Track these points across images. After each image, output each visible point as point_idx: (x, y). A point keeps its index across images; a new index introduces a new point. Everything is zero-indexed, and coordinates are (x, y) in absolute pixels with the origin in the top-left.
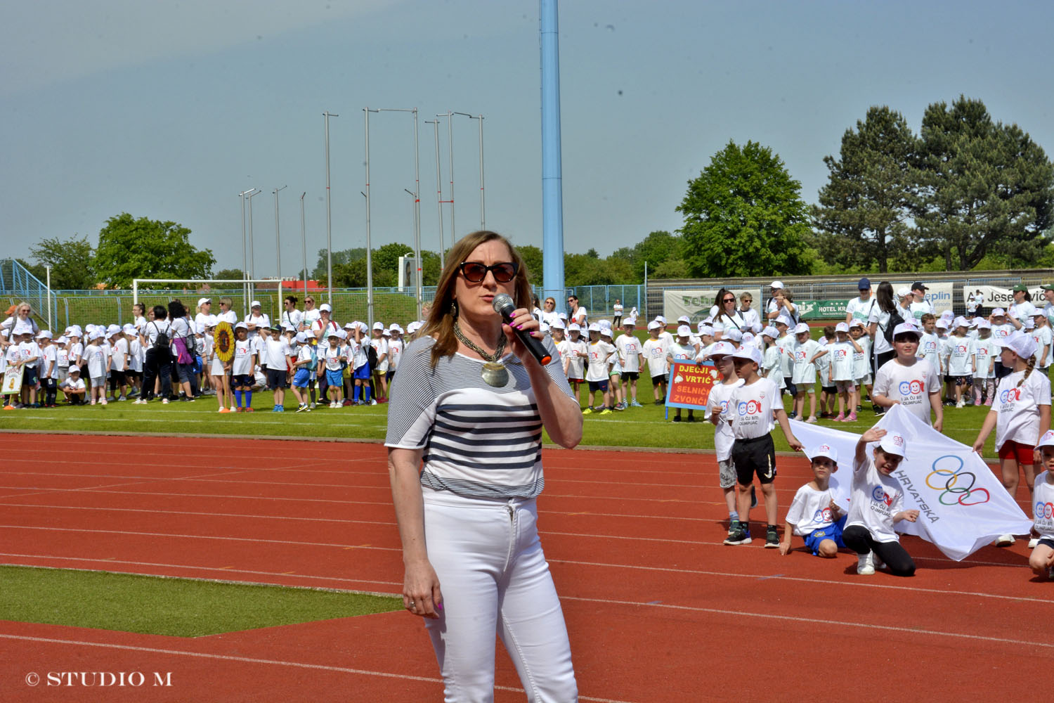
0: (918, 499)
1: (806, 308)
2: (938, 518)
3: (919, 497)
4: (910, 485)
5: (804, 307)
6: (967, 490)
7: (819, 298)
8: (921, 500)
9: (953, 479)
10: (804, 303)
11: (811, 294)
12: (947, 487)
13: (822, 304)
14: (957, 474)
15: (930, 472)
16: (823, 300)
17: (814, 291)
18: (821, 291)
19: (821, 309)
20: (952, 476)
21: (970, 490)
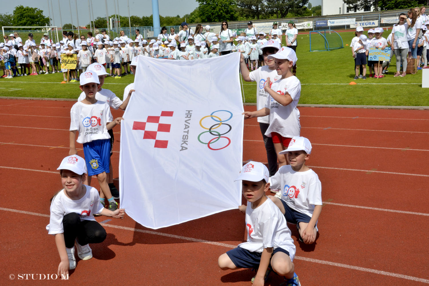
0: (186, 130)
1: (235, 31)
2: (186, 148)
3: (188, 129)
4: (189, 119)
5: (234, 31)
6: (219, 135)
7: (239, 28)
8: (188, 132)
9: (218, 125)
10: (234, 30)
11: (236, 27)
12: (210, 129)
13: (240, 30)
14: (223, 123)
15: (209, 115)
16: (240, 29)
17: (237, 26)
18: (239, 26)
19: (239, 32)
20: (219, 123)
21: (221, 136)
